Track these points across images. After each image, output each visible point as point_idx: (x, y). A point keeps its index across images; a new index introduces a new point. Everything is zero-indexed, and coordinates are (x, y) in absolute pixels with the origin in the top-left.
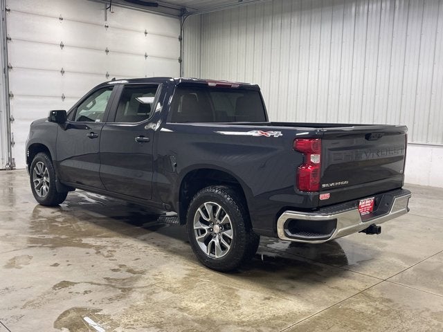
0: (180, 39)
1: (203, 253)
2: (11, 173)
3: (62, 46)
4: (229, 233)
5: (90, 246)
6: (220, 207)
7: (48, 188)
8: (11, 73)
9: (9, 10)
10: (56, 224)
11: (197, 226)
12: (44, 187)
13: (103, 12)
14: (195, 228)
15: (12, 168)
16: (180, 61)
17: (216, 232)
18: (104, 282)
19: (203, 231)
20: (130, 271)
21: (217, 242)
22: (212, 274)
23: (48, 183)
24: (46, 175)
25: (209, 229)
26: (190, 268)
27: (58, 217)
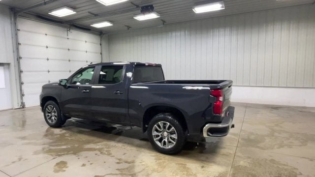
0: (101, 45)
1: (159, 146)
2: (24, 110)
3: (47, 47)
4: (175, 136)
5: (94, 150)
6: (169, 124)
7: (56, 118)
8: (21, 61)
9: (19, 30)
10: (66, 138)
11: (155, 133)
12: (53, 118)
13: (66, 32)
14: (153, 134)
15: (23, 108)
16: (101, 54)
17: (165, 135)
18: (118, 172)
19: (158, 136)
20: (126, 162)
21: (166, 140)
22: (167, 157)
23: (55, 116)
24: (55, 112)
25: (161, 135)
26: (153, 155)
27: (65, 133)
